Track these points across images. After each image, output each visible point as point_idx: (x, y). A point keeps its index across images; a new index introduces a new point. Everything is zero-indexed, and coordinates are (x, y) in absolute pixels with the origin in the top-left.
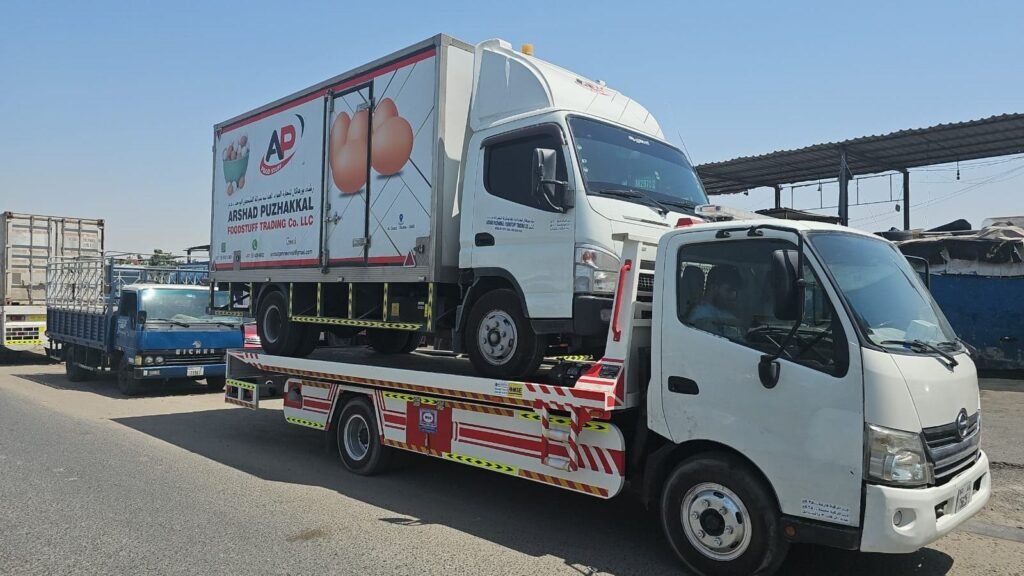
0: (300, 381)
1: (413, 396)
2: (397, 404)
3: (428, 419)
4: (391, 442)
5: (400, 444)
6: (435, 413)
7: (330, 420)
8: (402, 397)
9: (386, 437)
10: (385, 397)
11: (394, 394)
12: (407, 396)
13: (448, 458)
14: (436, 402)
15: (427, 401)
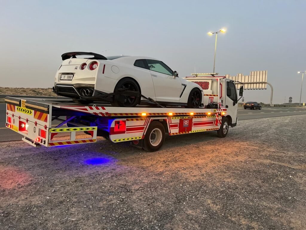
0: (125, 119)
1: (181, 117)
2: (176, 121)
3: (186, 123)
4: (173, 134)
5: (176, 133)
6: (188, 121)
7: (145, 134)
8: (178, 118)
9: (171, 133)
10: (171, 119)
11: (175, 117)
12: (179, 117)
13: (191, 133)
14: (188, 117)
15: (186, 118)
